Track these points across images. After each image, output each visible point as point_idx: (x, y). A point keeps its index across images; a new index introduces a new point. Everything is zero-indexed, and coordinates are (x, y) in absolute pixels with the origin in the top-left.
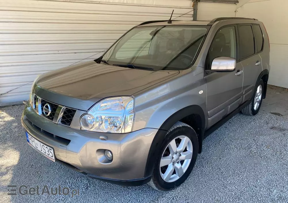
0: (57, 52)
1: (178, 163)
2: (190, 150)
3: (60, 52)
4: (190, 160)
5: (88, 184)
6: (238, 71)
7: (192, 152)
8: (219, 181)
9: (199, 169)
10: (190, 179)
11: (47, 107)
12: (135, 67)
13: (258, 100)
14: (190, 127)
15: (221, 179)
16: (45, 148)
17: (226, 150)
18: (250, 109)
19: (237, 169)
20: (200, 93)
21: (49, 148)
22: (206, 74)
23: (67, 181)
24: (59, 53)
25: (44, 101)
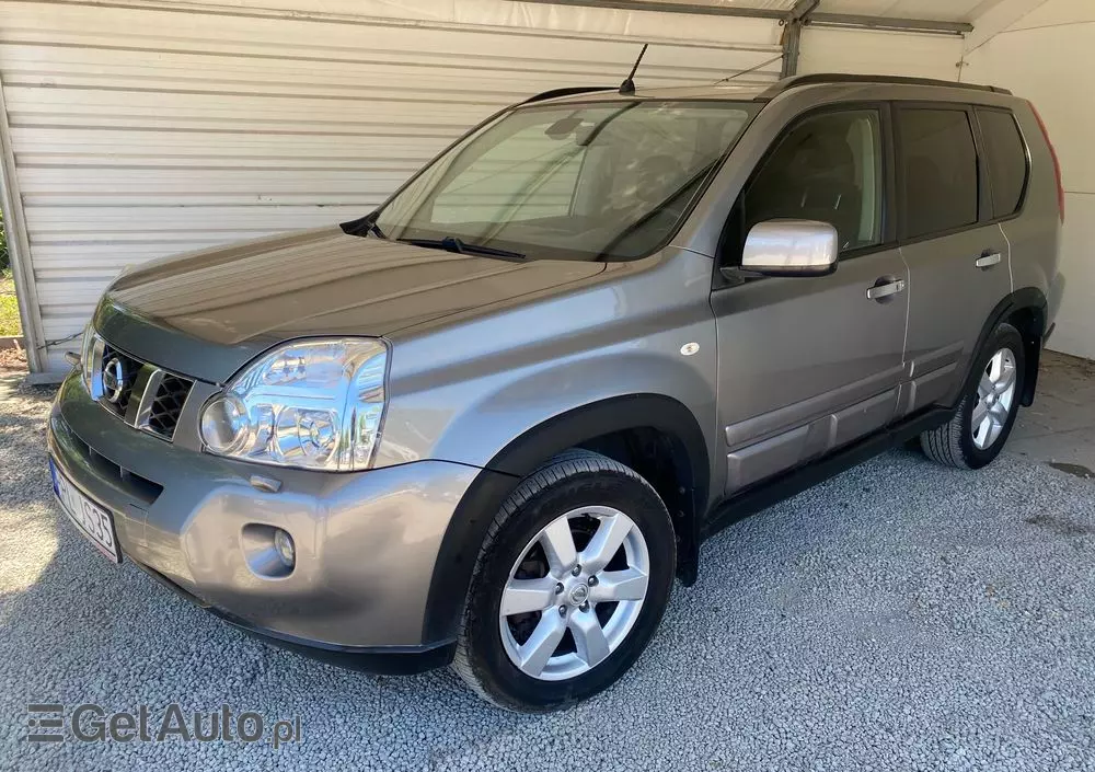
0: (254, 200)
1: (583, 609)
2: (640, 567)
3: (265, 199)
4: (638, 606)
5: (261, 664)
6: (882, 282)
7: (645, 572)
8: (750, 696)
9: (684, 648)
10: (640, 679)
11: (113, 369)
12: (464, 249)
13: (994, 409)
14: (636, 475)
15: (758, 689)
16: (91, 513)
17: (815, 589)
18: (956, 441)
19: (836, 660)
20: (684, 351)
21: (100, 512)
22: (720, 280)
23: (193, 647)
24: (259, 202)
25: (111, 350)
